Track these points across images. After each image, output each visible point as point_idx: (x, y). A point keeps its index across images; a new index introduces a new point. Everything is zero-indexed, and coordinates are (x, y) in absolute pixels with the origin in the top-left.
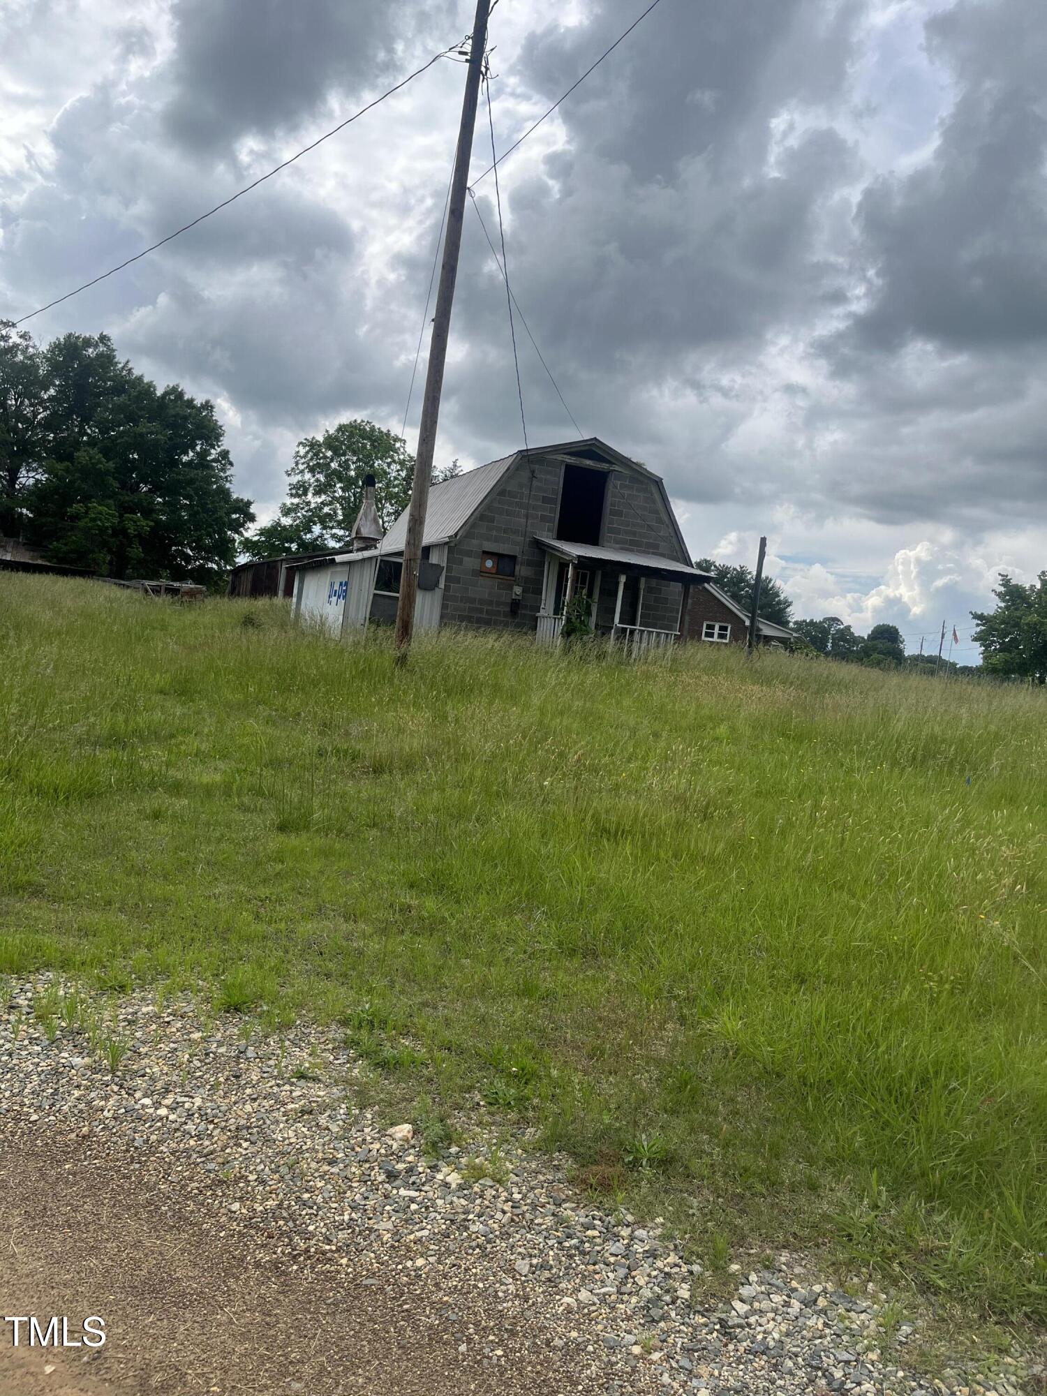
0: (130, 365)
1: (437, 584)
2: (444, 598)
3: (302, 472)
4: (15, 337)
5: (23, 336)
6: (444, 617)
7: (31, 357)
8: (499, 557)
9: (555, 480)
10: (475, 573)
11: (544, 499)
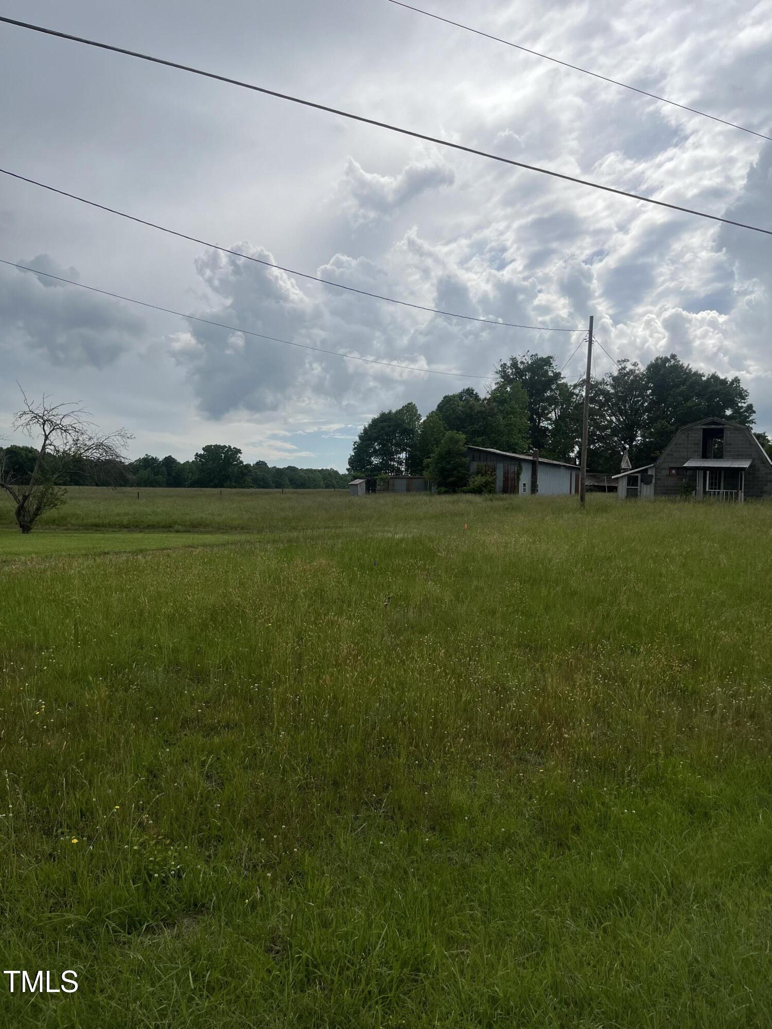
0: (690, 367)
1: (651, 482)
2: (655, 487)
4: (629, 367)
5: (633, 365)
6: (655, 493)
7: (637, 376)
8: (677, 469)
9: (699, 436)
10: (667, 476)
11: (694, 444)
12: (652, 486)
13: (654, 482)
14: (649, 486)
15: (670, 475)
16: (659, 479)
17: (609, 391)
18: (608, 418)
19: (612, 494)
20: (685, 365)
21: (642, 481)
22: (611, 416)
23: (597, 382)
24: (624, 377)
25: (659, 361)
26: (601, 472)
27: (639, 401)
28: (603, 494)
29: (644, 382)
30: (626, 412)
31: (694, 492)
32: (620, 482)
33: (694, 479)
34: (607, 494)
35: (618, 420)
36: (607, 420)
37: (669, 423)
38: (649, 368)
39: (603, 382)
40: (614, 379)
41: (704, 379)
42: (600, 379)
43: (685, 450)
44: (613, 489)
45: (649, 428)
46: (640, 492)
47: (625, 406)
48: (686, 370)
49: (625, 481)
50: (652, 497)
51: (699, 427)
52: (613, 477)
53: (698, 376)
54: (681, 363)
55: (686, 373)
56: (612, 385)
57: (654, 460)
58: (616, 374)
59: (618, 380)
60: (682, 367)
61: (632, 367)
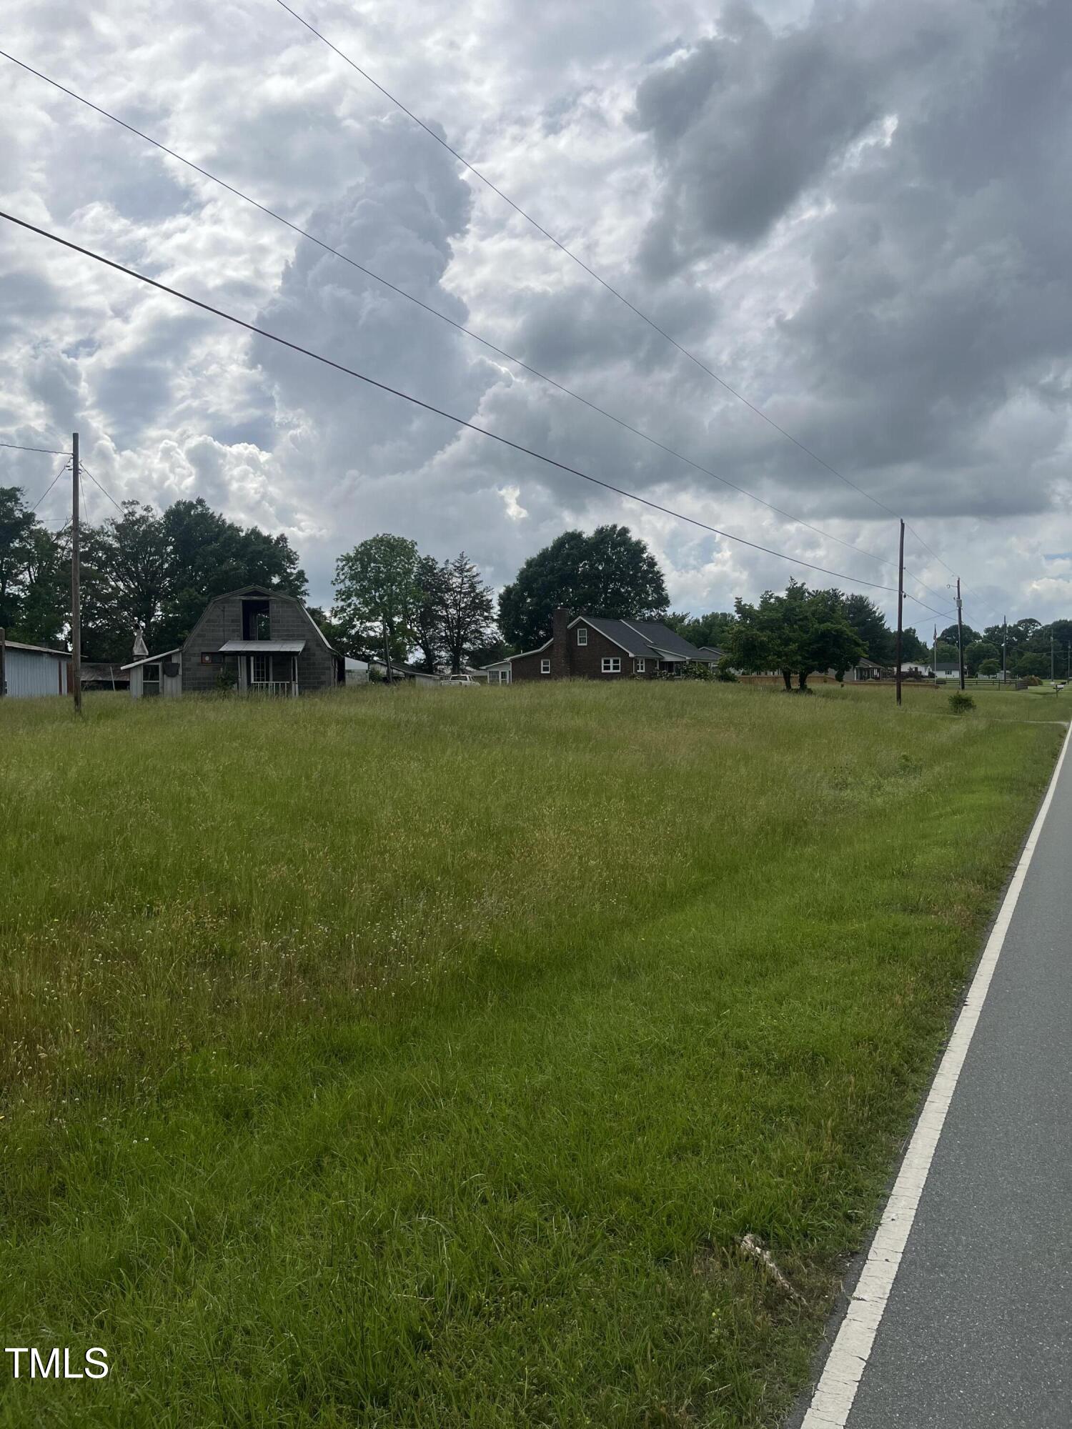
0: (223, 517)
1: (177, 674)
2: (183, 680)
3: (343, 581)
4: (140, 512)
5: (145, 510)
6: (184, 689)
7: (151, 525)
8: (211, 654)
9: (239, 610)
10: (198, 665)
11: (233, 621)
12: (179, 679)
13: (180, 672)
14: (174, 680)
15: (203, 663)
16: (188, 669)
17: (111, 545)
18: (113, 583)
19: (123, 693)
20: (217, 515)
21: (164, 673)
22: (117, 581)
23: (93, 531)
24: (133, 526)
25: (182, 507)
26: (106, 661)
27: (156, 561)
28: (111, 692)
29: (161, 535)
30: (138, 575)
31: (235, 685)
32: (133, 673)
33: (235, 667)
34: (115, 693)
35: (128, 587)
36: (111, 586)
37: (199, 593)
38: (167, 515)
39: (101, 532)
40: (118, 527)
41: (242, 534)
42: (96, 526)
43: (221, 629)
44: (123, 685)
45: (172, 599)
46: (163, 688)
47: (136, 568)
48: (218, 521)
49: (140, 673)
50: (180, 695)
51: (238, 598)
52: (122, 668)
53: (234, 529)
54: (211, 511)
55: (218, 526)
56: (115, 537)
57: (180, 643)
58: (120, 520)
59: (124, 530)
60: (212, 516)
61: (144, 513)
